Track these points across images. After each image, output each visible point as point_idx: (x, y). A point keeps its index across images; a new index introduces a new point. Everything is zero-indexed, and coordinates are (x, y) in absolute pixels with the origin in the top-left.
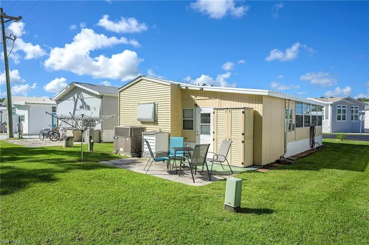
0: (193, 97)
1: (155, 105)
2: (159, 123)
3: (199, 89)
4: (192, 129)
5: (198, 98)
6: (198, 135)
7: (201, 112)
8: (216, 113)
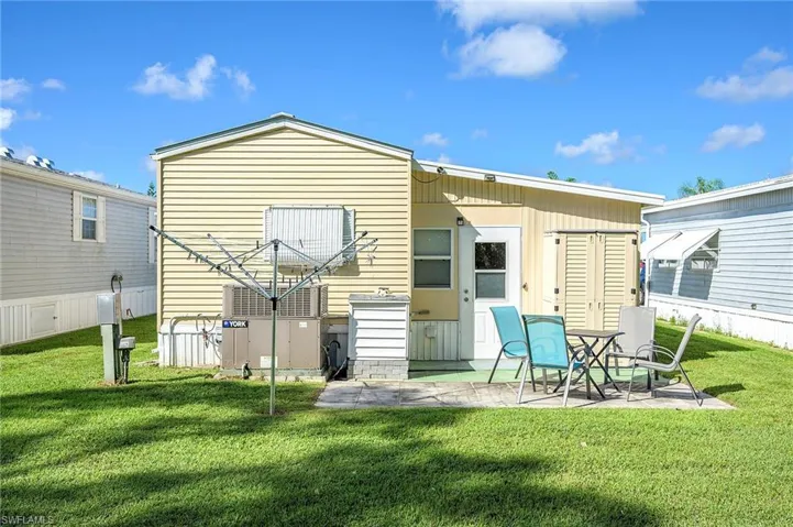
0: (452, 197)
1: (346, 214)
2: (361, 269)
3: (482, 177)
4: (449, 285)
5: (466, 200)
6: (466, 300)
7: (479, 239)
8: (563, 242)
